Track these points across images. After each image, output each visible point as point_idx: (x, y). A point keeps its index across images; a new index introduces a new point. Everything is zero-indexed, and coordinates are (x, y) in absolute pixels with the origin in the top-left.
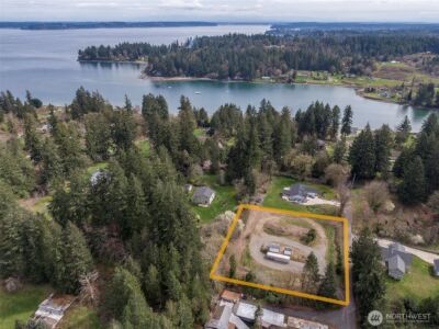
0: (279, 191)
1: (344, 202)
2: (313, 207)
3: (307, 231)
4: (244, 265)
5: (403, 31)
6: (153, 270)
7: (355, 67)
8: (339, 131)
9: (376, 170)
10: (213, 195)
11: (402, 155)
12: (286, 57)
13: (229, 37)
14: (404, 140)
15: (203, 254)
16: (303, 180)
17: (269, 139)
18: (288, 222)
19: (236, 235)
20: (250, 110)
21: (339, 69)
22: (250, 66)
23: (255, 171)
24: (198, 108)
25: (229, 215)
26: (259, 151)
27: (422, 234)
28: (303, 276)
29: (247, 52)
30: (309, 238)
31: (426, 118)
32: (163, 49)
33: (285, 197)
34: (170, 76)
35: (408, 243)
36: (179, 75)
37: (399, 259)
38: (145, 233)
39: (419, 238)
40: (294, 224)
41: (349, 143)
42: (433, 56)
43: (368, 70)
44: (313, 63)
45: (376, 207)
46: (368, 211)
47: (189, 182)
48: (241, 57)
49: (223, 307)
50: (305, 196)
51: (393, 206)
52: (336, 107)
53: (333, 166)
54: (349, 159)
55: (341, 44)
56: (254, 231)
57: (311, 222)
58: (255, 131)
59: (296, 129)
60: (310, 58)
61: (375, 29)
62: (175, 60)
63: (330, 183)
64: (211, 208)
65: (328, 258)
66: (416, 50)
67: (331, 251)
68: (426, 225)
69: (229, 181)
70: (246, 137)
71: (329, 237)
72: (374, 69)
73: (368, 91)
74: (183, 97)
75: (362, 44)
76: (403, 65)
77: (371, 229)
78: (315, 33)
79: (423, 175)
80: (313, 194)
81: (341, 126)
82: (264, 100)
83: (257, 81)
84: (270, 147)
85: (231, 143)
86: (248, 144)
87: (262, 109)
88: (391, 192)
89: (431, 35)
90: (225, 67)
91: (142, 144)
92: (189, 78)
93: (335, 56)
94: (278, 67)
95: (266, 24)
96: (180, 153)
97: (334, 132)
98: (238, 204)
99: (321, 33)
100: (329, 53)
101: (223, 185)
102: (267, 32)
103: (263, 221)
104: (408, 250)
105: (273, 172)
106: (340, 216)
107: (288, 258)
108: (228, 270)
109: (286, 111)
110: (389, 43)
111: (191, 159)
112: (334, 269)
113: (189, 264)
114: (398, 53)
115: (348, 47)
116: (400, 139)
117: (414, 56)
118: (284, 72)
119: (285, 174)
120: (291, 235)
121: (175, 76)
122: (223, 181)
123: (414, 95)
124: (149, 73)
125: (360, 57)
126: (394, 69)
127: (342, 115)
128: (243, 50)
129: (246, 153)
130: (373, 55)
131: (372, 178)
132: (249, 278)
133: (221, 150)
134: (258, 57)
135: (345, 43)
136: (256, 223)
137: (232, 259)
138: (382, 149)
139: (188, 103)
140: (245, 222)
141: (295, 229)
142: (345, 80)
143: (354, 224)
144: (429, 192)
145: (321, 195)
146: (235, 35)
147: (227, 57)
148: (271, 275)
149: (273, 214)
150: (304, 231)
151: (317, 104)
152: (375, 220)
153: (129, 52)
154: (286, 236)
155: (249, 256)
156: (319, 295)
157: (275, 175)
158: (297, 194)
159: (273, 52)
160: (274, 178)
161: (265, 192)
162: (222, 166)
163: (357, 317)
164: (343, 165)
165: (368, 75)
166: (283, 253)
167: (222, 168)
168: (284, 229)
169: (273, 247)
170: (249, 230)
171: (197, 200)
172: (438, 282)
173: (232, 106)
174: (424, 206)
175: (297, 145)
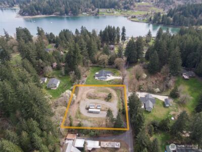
0: (93, 75)
1: (124, 76)
2: (110, 81)
3: (107, 94)
4: (78, 118)
6: (24, 134)
7: (126, 6)
8: (120, 40)
9: (137, 58)
10: (59, 82)
11: (149, 50)
12: (93, 2)
14: (149, 41)
16: (105, 67)
17: (85, 49)
18: (98, 91)
19: (73, 102)
20: (77, 31)
21: (119, 7)
22: (75, 7)
24: (49, 33)
26: (81, 56)
27: (159, 88)
28: (106, 120)
30: (109, 98)
34: (33, 15)
35: (153, 92)
36: (38, 14)
37: (150, 102)
38: (18, 112)
39: (158, 90)
40: (101, 91)
41: (125, 46)
43: (132, 7)
44: (106, 4)
45: (138, 78)
47: (45, 77)
48: (71, 3)
49: (67, 144)
50: (106, 76)
51: (146, 76)
52: (118, 28)
53: (118, 59)
54: (125, 55)
56: (82, 99)
57: (109, 89)
59: (100, 41)
60: (105, 2)
62: (35, 6)
63: (117, 68)
64: (58, 89)
65: (118, 107)
67: (119, 103)
68: (161, 82)
69: (67, 73)
71: (118, 96)
72: (134, 7)
73: (133, 17)
74: (38, 28)
76: (148, 4)
79: (158, 59)
80: (110, 74)
81: (121, 38)
82: (82, 26)
83: (80, 15)
84: (86, 53)
85: (67, 51)
86: (75, 52)
87: (82, 31)
88: (144, 68)
90: (63, 8)
91: (16, 57)
92: (44, 16)
94: (90, 8)
96: (37, 61)
98: (72, 85)
101: (63, 76)
103: (86, 92)
104: (154, 96)
105: (89, 65)
106: (122, 84)
107: (99, 110)
108: (69, 123)
109: (94, 31)
111: (44, 64)
112: (121, 112)
116: (147, 41)
118: (93, 10)
119: (95, 65)
120: (100, 97)
121: (36, 15)
122: (63, 73)
123: (152, 18)
124: (22, 14)
126: (143, 6)
127: (121, 31)
129: (74, 57)
131: (136, 62)
132: (80, 125)
133: (62, 56)
134: (79, 2)
136: (82, 94)
137: (70, 118)
138: (139, 48)
139: (42, 31)
140: (77, 95)
141: (102, 94)
142: (122, 12)
143: (129, 87)
144: (161, 67)
145: (114, 74)
147: (63, 3)
149: (91, 88)
150: (106, 94)
151: (109, 26)
152: (138, 84)
154: (97, 98)
155: (80, 113)
156: (115, 127)
158: (102, 75)
160: (90, 68)
161: (86, 76)
162: (63, 64)
163: (133, 134)
164: (122, 58)
165: (132, 9)
166: (97, 108)
167: (63, 66)
168: (96, 95)
169: (92, 106)
170: (79, 99)
171: (50, 86)
172: (167, 109)
173: (67, 31)
174: (159, 74)
175: (101, 48)
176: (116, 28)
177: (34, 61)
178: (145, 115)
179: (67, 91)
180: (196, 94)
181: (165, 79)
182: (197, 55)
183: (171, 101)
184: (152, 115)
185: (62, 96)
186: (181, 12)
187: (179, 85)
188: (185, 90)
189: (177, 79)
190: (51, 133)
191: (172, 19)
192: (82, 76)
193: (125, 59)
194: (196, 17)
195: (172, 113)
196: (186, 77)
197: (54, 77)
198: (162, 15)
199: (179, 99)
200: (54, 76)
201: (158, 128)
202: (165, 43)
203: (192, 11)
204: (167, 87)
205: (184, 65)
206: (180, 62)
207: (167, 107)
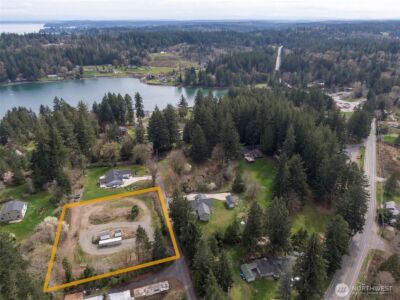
0: (96, 182)
1: (154, 174)
2: (130, 186)
3: (130, 209)
4: (79, 262)
5: (163, 27)
7: (133, 59)
8: (135, 115)
9: (171, 142)
10: (25, 207)
12: (68, 54)
14: (185, 114)
15: (30, 270)
16: (115, 165)
17: (72, 136)
18: (111, 207)
19: (64, 237)
20: (43, 110)
21: (121, 62)
22: (31, 65)
23: (66, 169)
25: (49, 221)
26: (64, 149)
27: (214, 181)
28: (137, 248)
29: (23, 51)
30: (134, 214)
31: (196, 94)
35: (207, 191)
37: (204, 205)
39: (213, 185)
40: (117, 207)
41: (146, 125)
42: (188, 46)
43: (145, 61)
45: (179, 171)
46: (174, 176)
48: (18, 58)
50: (121, 179)
51: (190, 166)
52: (127, 95)
53: (137, 147)
54: (149, 137)
55: (118, 40)
56: (81, 227)
57: (131, 200)
58: (56, 130)
59: (97, 121)
60: (91, 53)
61: (141, 26)
63: (139, 162)
64: (26, 219)
65: (153, 225)
66: (176, 42)
67: (154, 218)
68: (215, 173)
69: (39, 187)
70: (47, 138)
71: (149, 207)
72: (149, 60)
73: (149, 78)
75: (134, 39)
76: (172, 56)
77: (180, 189)
78: (91, 30)
79: (204, 138)
80: (128, 175)
81: (135, 111)
82: (56, 98)
83: (44, 80)
84: (75, 143)
85: (31, 147)
87: (57, 107)
88: (186, 156)
89: (183, 30)
93: (115, 51)
94: (63, 65)
95: (38, 22)
97: (131, 117)
98: (56, 207)
99: (97, 31)
100: (108, 48)
101: (35, 193)
102: (41, 31)
103: (87, 215)
104: (208, 196)
105: (84, 165)
106: (154, 186)
107: (120, 239)
108: (64, 275)
109: (82, 106)
110: (155, 37)
112: (161, 233)
113: (15, 289)
114: (164, 45)
115: (123, 42)
116: (182, 114)
117: (176, 46)
118: (69, 70)
119: (97, 164)
120: (117, 217)
122: (32, 188)
123: (183, 77)
125: (135, 50)
126: (164, 59)
127: (134, 102)
128: (18, 50)
129: (51, 154)
130: (146, 47)
131: (170, 149)
133: (21, 158)
134: (38, 56)
135: (120, 38)
136: (80, 219)
137: (65, 264)
138: (171, 124)
140: (69, 222)
141: (120, 211)
142: (128, 71)
143: (166, 189)
144: (211, 150)
145: (135, 174)
148: (109, 261)
149: (95, 205)
150: (127, 210)
151: (109, 94)
152: (180, 182)
154: (113, 220)
155: (81, 253)
156: (154, 259)
157: (88, 168)
158: (113, 179)
159: (53, 50)
160: (87, 171)
161: (82, 187)
162: (29, 173)
163: (187, 262)
164: (145, 143)
165: (146, 65)
166: (114, 237)
167: (28, 176)
168: (109, 214)
169: (103, 235)
170: (74, 229)
171: (7, 218)
172: (232, 212)
173: (22, 110)
174: (210, 160)
175: (101, 135)
176: (123, 96)
178: (202, 228)
179: (46, 219)
180: (269, 181)
181: (220, 167)
182: (258, 124)
183: (235, 198)
184: (211, 226)
185: (38, 230)
186: (226, 65)
187: (242, 172)
188: (252, 179)
189: (237, 164)
191: (214, 77)
192: (72, 188)
193: (150, 146)
194: (249, 71)
195: (240, 215)
196: (250, 159)
197: (11, 200)
198: (197, 71)
199: (246, 194)
200: (11, 197)
201: (224, 242)
202: (209, 111)
203: (242, 63)
204: (226, 178)
205: (242, 141)
206: (237, 136)
207: (232, 209)
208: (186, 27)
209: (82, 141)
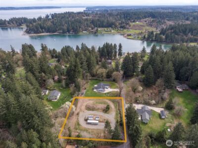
0: (92, 87)
1: (121, 89)
2: (108, 93)
3: (105, 106)
4: (77, 129)
5: (140, 9)
6: (24, 145)
7: (122, 25)
8: (117, 55)
9: (133, 72)
10: (59, 94)
11: (144, 64)
12: (93, 22)
13: (66, 13)
14: (144, 57)
16: (103, 80)
17: (85, 63)
18: (97, 103)
19: (72, 114)
20: (77, 48)
21: (116, 26)
22: (77, 26)
23: (79, 80)
24: (52, 49)
25: (68, 104)
26: (81, 70)
27: (155, 100)
28: (105, 131)
29: (75, 20)
30: (107, 110)
32: (34, 20)
33: (95, 90)
34: (38, 33)
35: (149, 104)
36: (43, 32)
37: (146, 113)
39: (153, 102)
40: (100, 103)
41: (121, 60)
42: (152, 19)
43: (128, 26)
44: (104, 24)
45: (135, 90)
47: (47, 89)
48: (73, 23)
50: (104, 88)
51: (142, 88)
52: (115, 44)
53: (115, 73)
54: (122, 69)
55: (116, 16)
56: (81, 110)
57: (107, 101)
59: (98, 56)
60: (103, 22)
61: (129, 8)
62: (40, 25)
63: (115, 81)
64: (59, 100)
65: (116, 118)
66: (145, 17)
67: (117, 114)
68: (156, 95)
69: (67, 85)
71: (116, 107)
72: (130, 26)
73: (128, 35)
74: (42, 44)
75: (124, 15)
76: (141, 24)
78: (105, 10)
79: (153, 73)
80: (107, 87)
82: (83, 43)
83: (81, 33)
84: (86, 67)
85: (68, 65)
86: (75, 66)
87: (82, 48)
88: (140, 81)
89: (151, 11)
90: (65, 27)
91: (20, 71)
92: (48, 34)
93: (114, 21)
94: (90, 27)
95: (84, 7)
97: (115, 55)
98: (72, 97)
99: (107, 11)
100: (111, 19)
101: (65, 88)
102: (84, 11)
103: (85, 104)
104: (150, 108)
105: (88, 78)
106: (120, 96)
107: (97, 122)
109: (93, 48)
110: (135, 14)
111: (47, 77)
112: (119, 123)
114: (139, 19)
115: (119, 16)
116: (142, 56)
118: (92, 29)
119: (94, 78)
120: (98, 109)
121: (41, 33)
122: (64, 85)
123: (146, 36)
124: (28, 32)
126: (137, 26)
127: (118, 48)
128: (73, 19)
129: (74, 71)
130: (129, 19)
131: (132, 76)
132: (78, 136)
133: (63, 69)
134: (80, 22)
136: (81, 106)
138: (135, 63)
139: (46, 47)
140: (76, 106)
141: (100, 106)
142: (118, 31)
143: (126, 99)
144: (156, 80)
145: (111, 87)
146: (69, 12)
147: (66, 23)
149: (90, 100)
150: (104, 106)
151: (107, 43)
153: (16, 22)
155: (79, 124)
156: (112, 139)
158: (100, 88)
159: (87, 20)
160: (89, 81)
161: (85, 89)
162: (64, 77)
163: (130, 146)
164: (119, 71)
165: (128, 28)
166: (95, 120)
167: (64, 79)
168: (95, 107)
169: (90, 117)
170: (78, 110)
171: (51, 98)
172: (163, 121)
173: (68, 47)
174: (154, 86)
175: (99, 63)
176: (113, 45)
177: (37, 74)
178: (142, 127)
179: (66, 103)
180: (190, 107)
181: (160, 92)
182: (189, 69)
183: (166, 113)
184: (148, 127)
185: (62, 108)
186: (173, 31)
187: (174, 97)
188: (179, 103)
189: (171, 92)
190: (50, 144)
191: (164, 37)
192: (81, 89)
193: (122, 72)
194: (186, 35)
195: (168, 125)
196: (180, 90)
197: (55, 90)
198: (155, 33)
199: (174, 111)
200: (56, 88)
201: (155, 139)
202: (158, 58)
203: (182, 30)
204: (163, 99)
205: (177, 78)
206: (174, 75)
207: (163, 119)
208: (152, 9)
209: (89, 66)
